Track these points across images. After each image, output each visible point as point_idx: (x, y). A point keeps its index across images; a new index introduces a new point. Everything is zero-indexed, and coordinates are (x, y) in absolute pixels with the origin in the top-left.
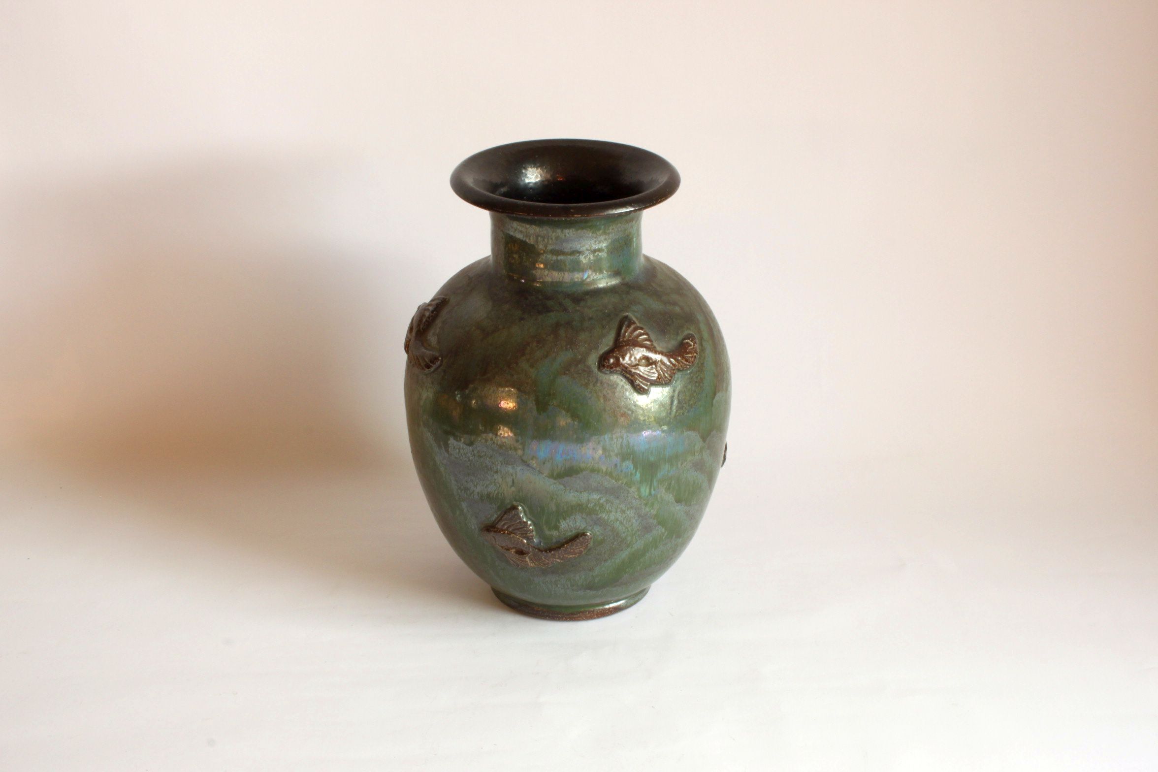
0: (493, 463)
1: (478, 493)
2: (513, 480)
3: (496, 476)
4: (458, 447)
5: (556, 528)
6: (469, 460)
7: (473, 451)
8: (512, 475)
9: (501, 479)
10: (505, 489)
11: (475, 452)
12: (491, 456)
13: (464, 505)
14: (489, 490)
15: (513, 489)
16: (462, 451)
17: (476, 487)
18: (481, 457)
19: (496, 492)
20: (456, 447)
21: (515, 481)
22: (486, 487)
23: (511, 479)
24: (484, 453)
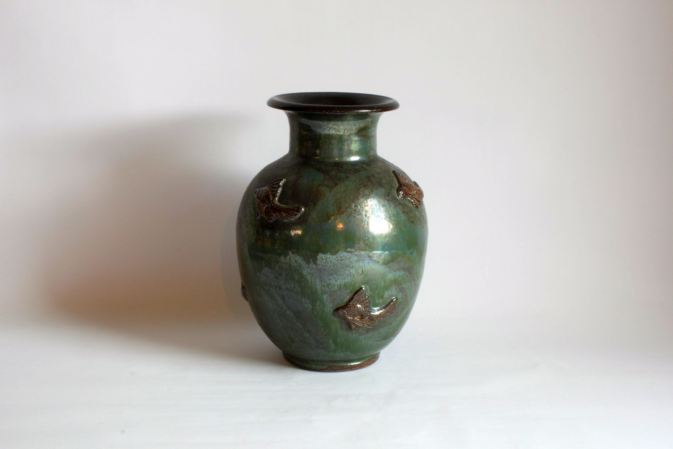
0: (350, 262)
1: (338, 285)
2: (362, 270)
3: (352, 271)
4: (325, 258)
5: (382, 297)
6: (333, 265)
7: (337, 257)
8: (362, 267)
9: (355, 272)
10: (357, 278)
11: (338, 258)
12: (350, 258)
13: (325, 296)
14: (346, 281)
15: (362, 276)
16: (328, 260)
17: (337, 281)
18: (342, 260)
19: (351, 281)
20: (324, 259)
21: (363, 270)
22: (344, 280)
23: (361, 270)
24: (345, 257)
